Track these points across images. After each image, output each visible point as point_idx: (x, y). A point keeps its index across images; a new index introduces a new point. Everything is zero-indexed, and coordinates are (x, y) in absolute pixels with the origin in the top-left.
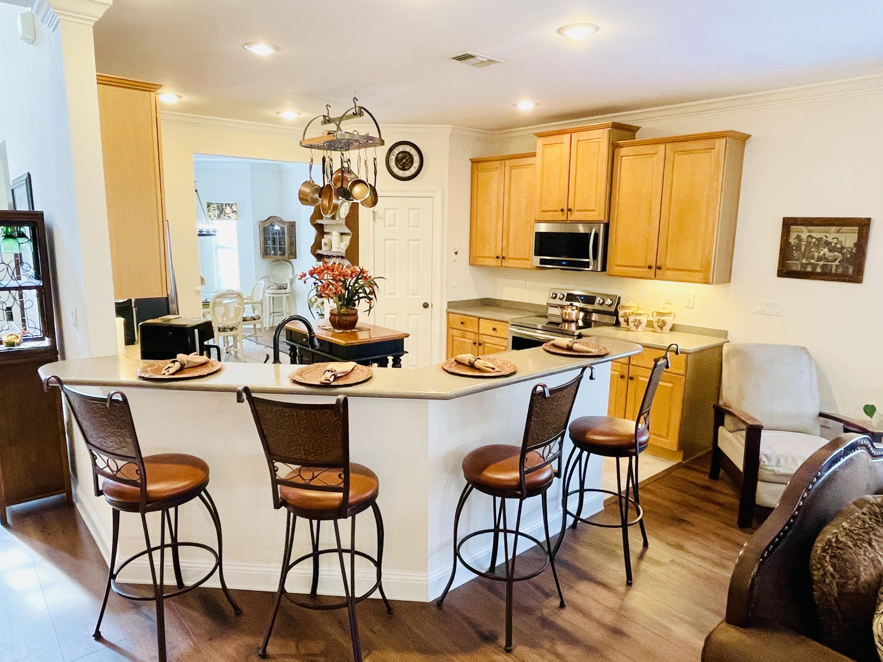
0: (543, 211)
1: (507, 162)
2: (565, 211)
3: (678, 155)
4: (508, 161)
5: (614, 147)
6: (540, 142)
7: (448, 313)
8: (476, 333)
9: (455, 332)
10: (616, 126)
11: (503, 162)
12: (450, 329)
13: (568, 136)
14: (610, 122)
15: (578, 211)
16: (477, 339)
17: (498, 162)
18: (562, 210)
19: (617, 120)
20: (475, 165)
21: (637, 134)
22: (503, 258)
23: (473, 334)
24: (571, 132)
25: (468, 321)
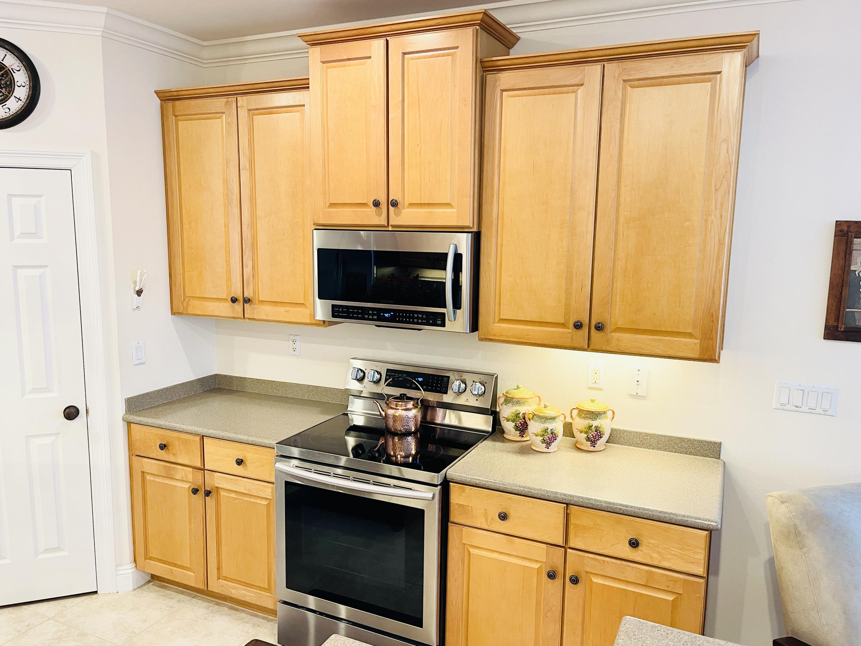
0: (332, 205)
1: (243, 100)
2: (384, 206)
3: (632, 87)
4: (245, 98)
5: (483, 69)
7: (129, 423)
8: (200, 469)
9: (149, 465)
11: (233, 99)
12: (134, 458)
13: (379, 43)
15: (411, 205)
16: (200, 481)
17: (223, 100)
18: (376, 204)
20: (170, 104)
22: (247, 301)
23: (191, 469)
24: (386, 34)
25: (177, 443)
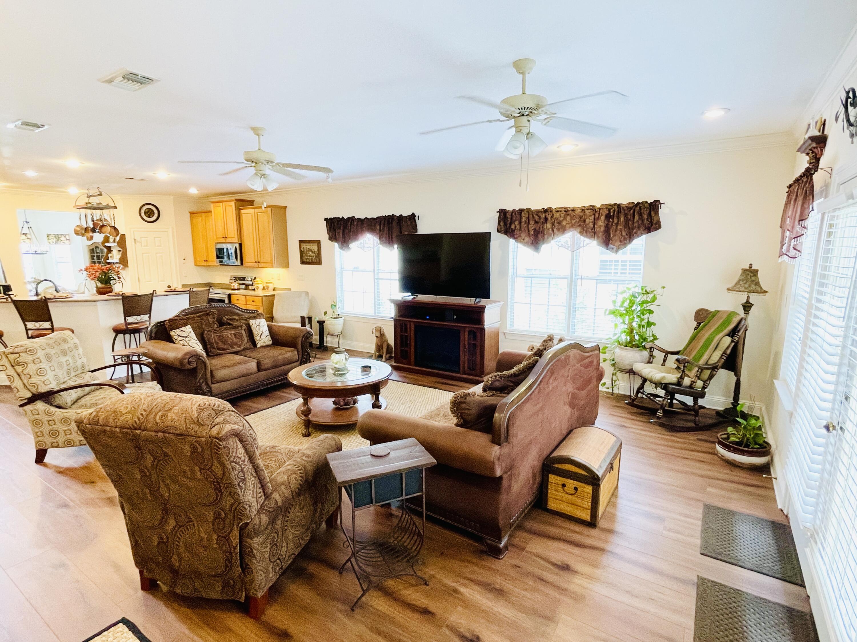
0: (217, 238)
5: (238, 210)
6: (212, 205)
10: (237, 200)
13: (221, 204)
14: (234, 198)
19: (237, 198)
21: (254, 203)
22: (207, 261)
24: (222, 202)
